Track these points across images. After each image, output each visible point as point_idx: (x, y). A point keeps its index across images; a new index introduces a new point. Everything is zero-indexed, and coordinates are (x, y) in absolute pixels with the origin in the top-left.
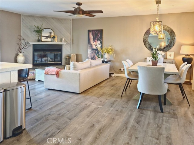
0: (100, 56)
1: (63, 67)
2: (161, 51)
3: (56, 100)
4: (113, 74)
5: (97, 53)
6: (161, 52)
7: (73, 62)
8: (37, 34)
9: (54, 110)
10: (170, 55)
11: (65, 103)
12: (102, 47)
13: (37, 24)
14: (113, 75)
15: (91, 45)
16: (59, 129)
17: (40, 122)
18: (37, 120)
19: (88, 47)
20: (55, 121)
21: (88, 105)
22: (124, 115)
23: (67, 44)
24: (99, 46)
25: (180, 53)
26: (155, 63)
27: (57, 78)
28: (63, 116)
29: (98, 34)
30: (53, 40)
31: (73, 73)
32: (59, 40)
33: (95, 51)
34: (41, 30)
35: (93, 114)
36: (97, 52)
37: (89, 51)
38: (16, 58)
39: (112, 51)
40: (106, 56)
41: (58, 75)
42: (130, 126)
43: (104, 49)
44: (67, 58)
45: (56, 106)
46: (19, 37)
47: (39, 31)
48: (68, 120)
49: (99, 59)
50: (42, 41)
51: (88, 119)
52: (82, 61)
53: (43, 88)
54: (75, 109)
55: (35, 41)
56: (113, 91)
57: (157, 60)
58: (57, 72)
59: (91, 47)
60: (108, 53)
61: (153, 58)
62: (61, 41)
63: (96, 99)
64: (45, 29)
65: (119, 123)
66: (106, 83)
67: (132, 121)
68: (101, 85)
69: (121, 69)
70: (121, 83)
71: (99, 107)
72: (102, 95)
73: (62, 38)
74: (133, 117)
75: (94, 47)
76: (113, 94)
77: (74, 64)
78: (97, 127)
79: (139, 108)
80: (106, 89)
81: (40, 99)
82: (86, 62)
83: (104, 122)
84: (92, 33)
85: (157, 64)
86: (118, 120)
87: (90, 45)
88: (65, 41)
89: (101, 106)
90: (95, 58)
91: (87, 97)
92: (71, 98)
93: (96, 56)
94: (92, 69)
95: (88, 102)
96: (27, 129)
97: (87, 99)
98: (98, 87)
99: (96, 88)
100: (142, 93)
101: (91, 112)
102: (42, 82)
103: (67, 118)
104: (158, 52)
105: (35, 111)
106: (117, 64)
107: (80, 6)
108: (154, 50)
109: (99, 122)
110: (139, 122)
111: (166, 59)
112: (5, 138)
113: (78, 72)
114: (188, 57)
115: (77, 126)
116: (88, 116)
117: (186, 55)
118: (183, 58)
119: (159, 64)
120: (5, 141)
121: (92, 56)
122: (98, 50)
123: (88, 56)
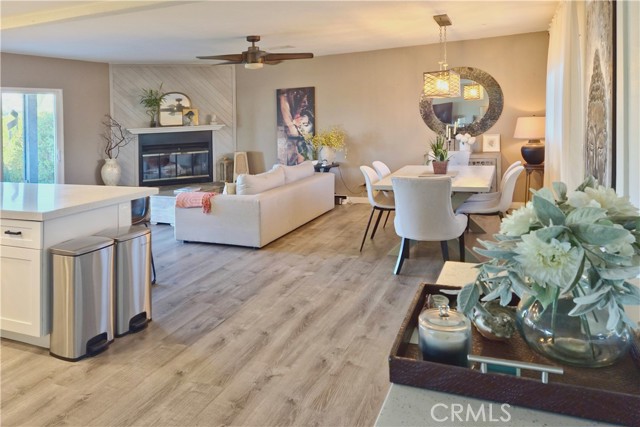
0: (310, 155)
1: (215, 187)
2: (467, 135)
3: (206, 265)
4: (345, 198)
5: (301, 147)
8: (149, 108)
9: (206, 285)
10: (491, 143)
11: (228, 270)
12: (313, 131)
13: (147, 84)
14: (345, 202)
15: (286, 127)
16: (221, 318)
17: (176, 308)
18: (173, 305)
19: (279, 134)
21: (280, 272)
22: (363, 289)
23: (223, 128)
24: (306, 130)
25: (515, 136)
26: (441, 168)
27: (205, 214)
28: (226, 293)
29: (303, 100)
30: (188, 120)
32: (203, 120)
33: (296, 141)
34: (158, 97)
35: (293, 288)
36: (300, 143)
37: (282, 144)
39: (339, 139)
40: (326, 155)
41: (208, 206)
42: (372, 307)
43: (319, 137)
44: (225, 163)
45: (208, 276)
46: (106, 119)
47: (153, 102)
48: (237, 302)
50: (160, 126)
51: (281, 299)
52: (263, 171)
53: (174, 240)
54: (251, 282)
55: (144, 126)
56: (341, 240)
57: (446, 159)
58: (206, 202)
59: (286, 132)
60: (330, 145)
61: (436, 154)
62: (209, 122)
63: (300, 259)
65: (349, 302)
67: (379, 299)
68: (313, 227)
69: (365, 185)
71: (307, 274)
72: (313, 250)
73: (210, 113)
74: (383, 292)
75: (294, 132)
76: (341, 246)
77: (245, 181)
78: (301, 312)
79: (398, 273)
80: (327, 236)
81: (171, 263)
82: (273, 173)
83: (316, 302)
84: (288, 97)
85: (445, 169)
86: (346, 297)
87: (282, 128)
88: (219, 122)
89: (311, 273)
90: (297, 160)
91: (279, 255)
92: (240, 258)
93: (299, 155)
94: (288, 190)
95: (280, 266)
96: (155, 320)
97: (279, 259)
98: (304, 234)
99: (300, 234)
100: (406, 239)
101: (288, 286)
102: (168, 227)
103: (236, 298)
104: (459, 137)
105: (164, 287)
106: (354, 173)
107: (257, 44)
108: (448, 132)
109: (304, 303)
110: (394, 299)
111: (481, 152)
112: (117, 335)
113: (255, 198)
114: (534, 145)
115: (258, 312)
116: (282, 293)
117: (530, 141)
118: (523, 150)
119: (450, 168)
120: (116, 340)
121: (290, 156)
122: (303, 139)
123: (279, 157)
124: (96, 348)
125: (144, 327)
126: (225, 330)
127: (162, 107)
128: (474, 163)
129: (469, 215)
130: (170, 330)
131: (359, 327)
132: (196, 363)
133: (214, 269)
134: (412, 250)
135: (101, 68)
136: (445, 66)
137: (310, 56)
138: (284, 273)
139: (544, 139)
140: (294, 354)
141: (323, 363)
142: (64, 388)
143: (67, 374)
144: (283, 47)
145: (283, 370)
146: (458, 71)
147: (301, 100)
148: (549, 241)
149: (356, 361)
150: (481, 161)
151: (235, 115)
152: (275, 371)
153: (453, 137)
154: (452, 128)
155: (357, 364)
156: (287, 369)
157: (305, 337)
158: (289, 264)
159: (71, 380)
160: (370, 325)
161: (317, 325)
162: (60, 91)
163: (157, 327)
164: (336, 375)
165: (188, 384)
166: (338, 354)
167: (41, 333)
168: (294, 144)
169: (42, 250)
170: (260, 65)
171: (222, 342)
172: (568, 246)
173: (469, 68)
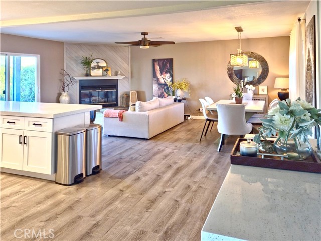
0: (171, 93)
3: (123, 146)
4: (189, 116)
5: (165, 90)
6: (251, 86)
7: (139, 102)
8: (85, 67)
9: (125, 155)
10: (263, 90)
11: (134, 149)
12: (172, 81)
13: (84, 54)
14: (189, 118)
15: (158, 79)
16: (136, 169)
17: (112, 165)
18: (110, 163)
19: (154, 82)
20: (129, 164)
21: (161, 149)
22: (203, 157)
23: (124, 78)
24: (168, 81)
25: (275, 87)
26: (239, 100)
27: (120, 122)
28: (136, 159)
29: (167, 65)
30: (105, 73)
31: (140, 115)
32: (114, 74)
33: (163, 86)
34: (90, 61)
35: (169, 157)
36: (165, 87)
37: (155, 87)
38: (59, 99)
39: (186, 86)
40: (179, 93)
41: (121, 117)
42: (208, 165)
43: (175, 84)
44: (125, 96)
46: (62, 71)
47: (87, 63)
48: (142, 162)
49: (169, 97)
50: (91, 76)
51: (163, 161)
54: (147, 154)
55: (82, 75)
56: (189, 136)
57: (241, 97)
58: (121, 115)
59: (158, 81)
60: (181, 89)
61: (236, 94)
62: (116, 74)
63: (170, 144)
64: (95, 59)
65: (197, 163)
66: (181, 127)
67: (211, 162)
68: (174, 130)
69: (199, 110)
70: (200, 127)
71: (174, 151)
72: (176, 140)
73: (117, 70)
74: (213, 159)
75: (162, 81)
76: (190, 139)
77: (140, 105)
78: (175, 167)
79: (219, 151)
80: (181, 134)
82: (153, 102)
83: (181, 163)
84: (159, 63)
85: (241, 101)
86: (196, 161)
87: (156, 79)
88: (122, 75)
89: (177, 151)
90: (164, 96)
91: (159, 142)
92: (139, 144)
93: (165, 93)
95: (161, 147)
97: (159, 144)
98: (171, 133)
99: (168, 133)
100: (223, 134)
101: (166, 156)
104: (247, 86)
106: (194, 103)
107: (146, 36)
108: (242, 84)
109: (175, 163)
110: (219, 162)
111: (258, 95)
112: (87, 175)
113: (147, 113)
114: (284, 92)
115: (154, 166)
116: (164, 159)
117: (282, 90)
118: (279, 94)
119: (244, 102)
120: (87, 177)
121: (160, 94)
122: (167, 85)
123: (154, 94)
124: (79, 180)
125: (98, 172)
126: (139, 174)
127: (92, 66)
128: (255, 100)
129: (253, 124)
130: (112, 174)
131: (203, 173)
132: (128, 187)
133: (127, 148)
134: (225, 141)
135: (59, 44)
136: (241, 51)
137: (173, 43)
138: (163, 150)
139: (288, 89)
140: (174, 183)
141: (188, 187)
142: (68, 196)
143: (67, 191)
144: (158, 38)
145: (170, 189)
146: (246, 53)
147: (166, 65)
148: (283, 115)
149: (204, 186)
150: (258, 99)
151: (130, 72)
152: (166, 190)
153: (244, 86)
154: (244, 82)
155: (204, 187)
156: (172, 189)
157: (178, 177)
158: (166, 146)
159: (69, 193)
160: (209, 172)
161: (183, 172)
162: (39, 56)
163: (105, 172)
164: (195, 191)
165: (127, 194)
166: (195, 183)
167: (51, 173)
168: (162, 88)
169: (52, 132)
170: (148, 47)
171: (138, 179)
172: (289, 117)
173: (252, 52)
